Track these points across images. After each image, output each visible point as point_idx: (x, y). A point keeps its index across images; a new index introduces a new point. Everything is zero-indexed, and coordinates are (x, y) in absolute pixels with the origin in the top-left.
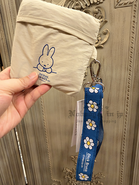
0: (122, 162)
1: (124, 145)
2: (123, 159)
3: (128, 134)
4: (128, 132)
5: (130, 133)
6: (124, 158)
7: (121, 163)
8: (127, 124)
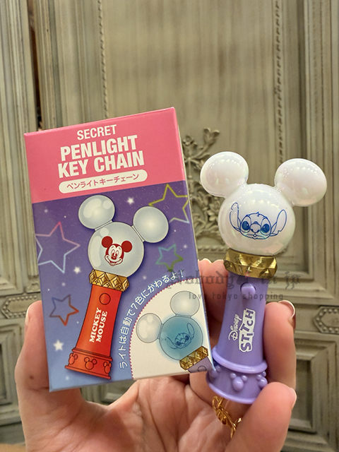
0: (277, 115)
1: (279, 65)
2: (280, 106)
3: (285, 34)
4: (285, 27)
5: (289, 31)
6: (282, 103)
7: (277, 120)
8: (280, 7)
